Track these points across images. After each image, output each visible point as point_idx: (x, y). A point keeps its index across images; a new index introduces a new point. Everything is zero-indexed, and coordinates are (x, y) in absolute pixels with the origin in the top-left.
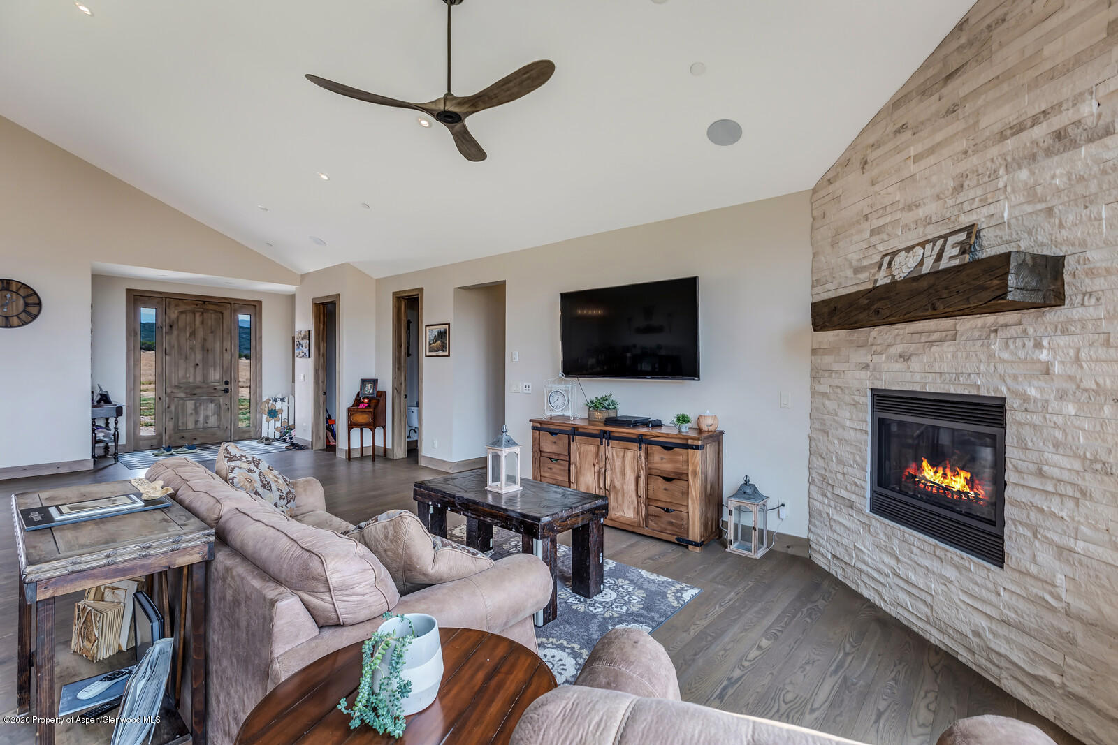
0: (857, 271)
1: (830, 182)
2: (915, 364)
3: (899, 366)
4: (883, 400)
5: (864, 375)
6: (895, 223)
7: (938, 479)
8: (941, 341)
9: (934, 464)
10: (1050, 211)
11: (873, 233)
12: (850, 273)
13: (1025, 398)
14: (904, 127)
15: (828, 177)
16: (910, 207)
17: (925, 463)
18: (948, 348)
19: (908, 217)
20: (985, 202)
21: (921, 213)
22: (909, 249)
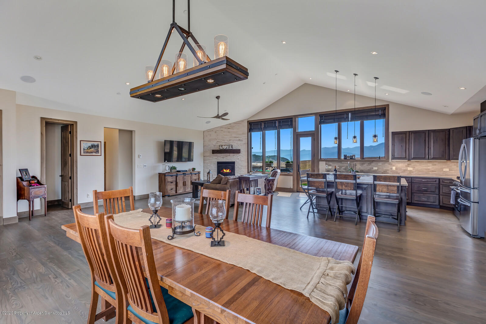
0: (214, 146)
1: (208, 132)
2: (225, 158)
3: (222, 159)
4: (218, 163)
5: (216, 160)
6: (221, 141)
7: (226, 171)
8: (228, 156)
9: (225, 169)
10: (238, 146)
11: (217, 142)
12: (213, 146)
13: (237, 161)
14: (222, 131)
15: (208, 131)
16: (223, 140)
17: (224, 169)
18: (229, 157)
19: (223, 141)
20: (233, 143)
21: (225, 141)
22: (224, 145)
